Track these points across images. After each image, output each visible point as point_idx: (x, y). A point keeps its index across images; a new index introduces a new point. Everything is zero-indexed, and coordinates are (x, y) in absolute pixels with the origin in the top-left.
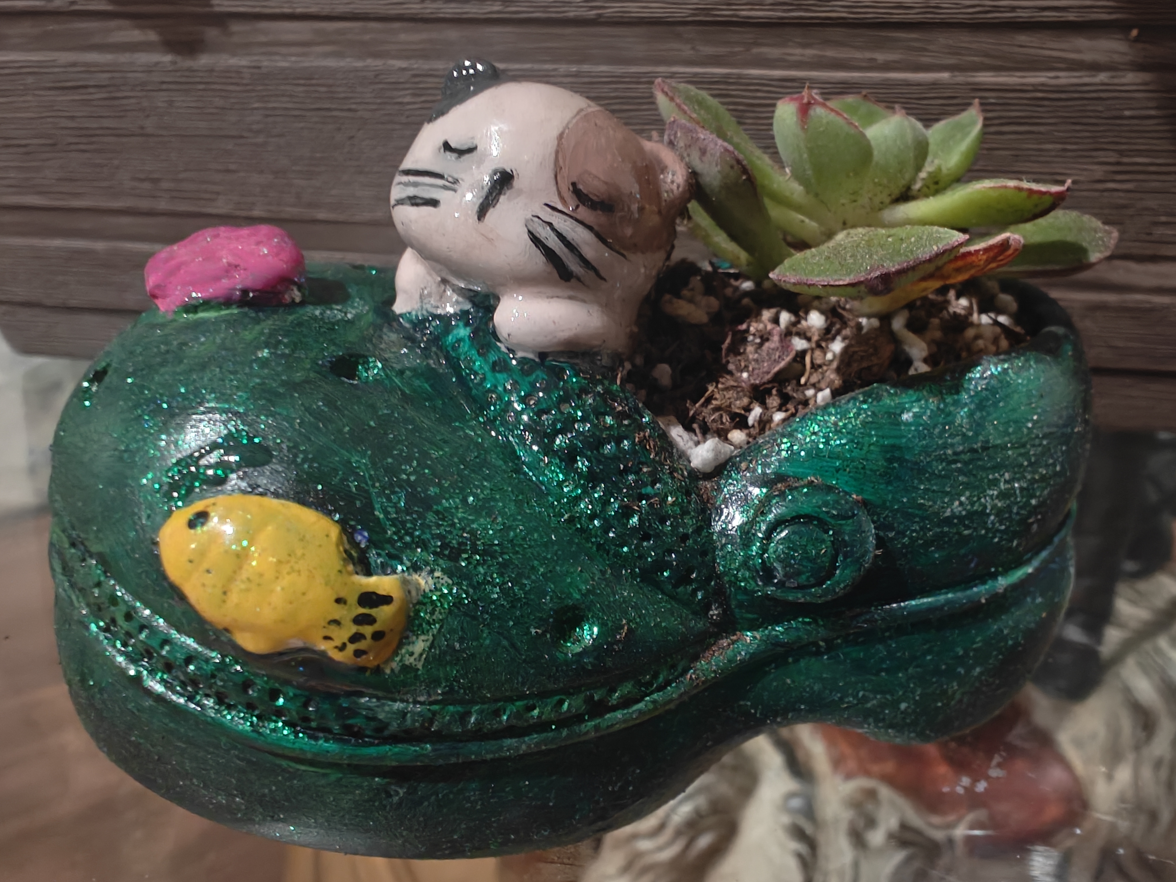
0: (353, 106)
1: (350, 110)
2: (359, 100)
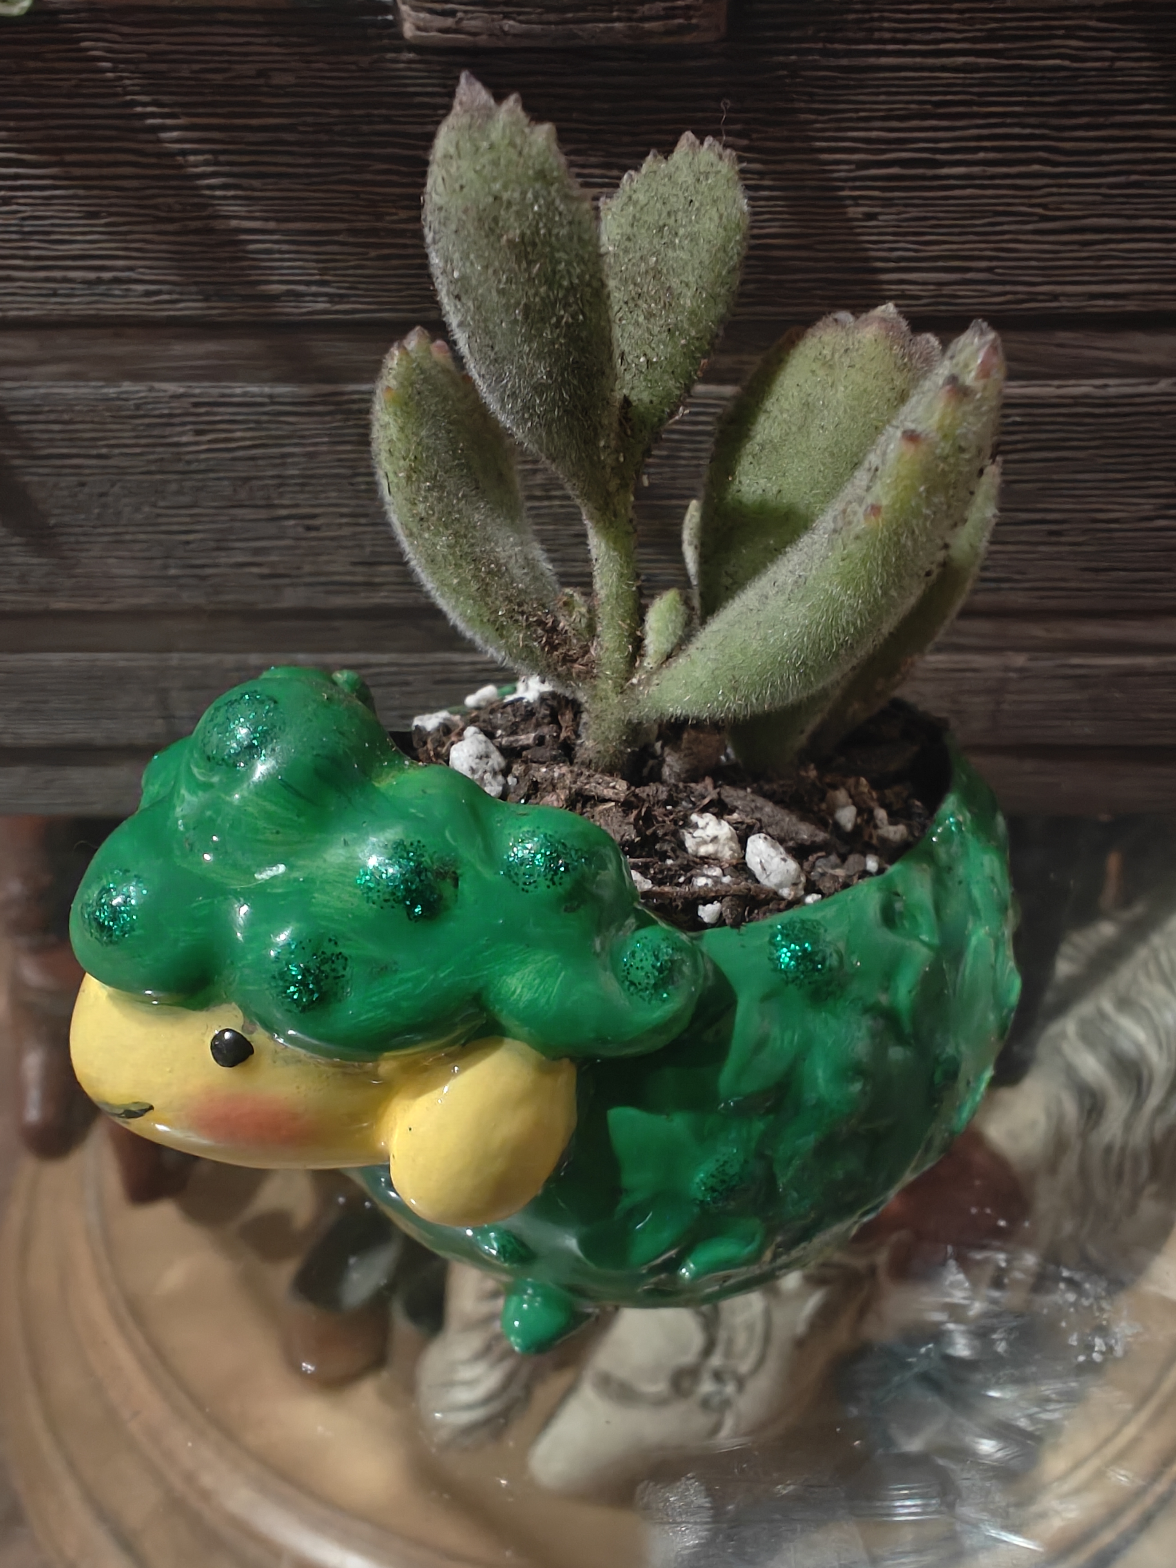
0: (104, 451)
1: (99, 456)
2: (112, 442)
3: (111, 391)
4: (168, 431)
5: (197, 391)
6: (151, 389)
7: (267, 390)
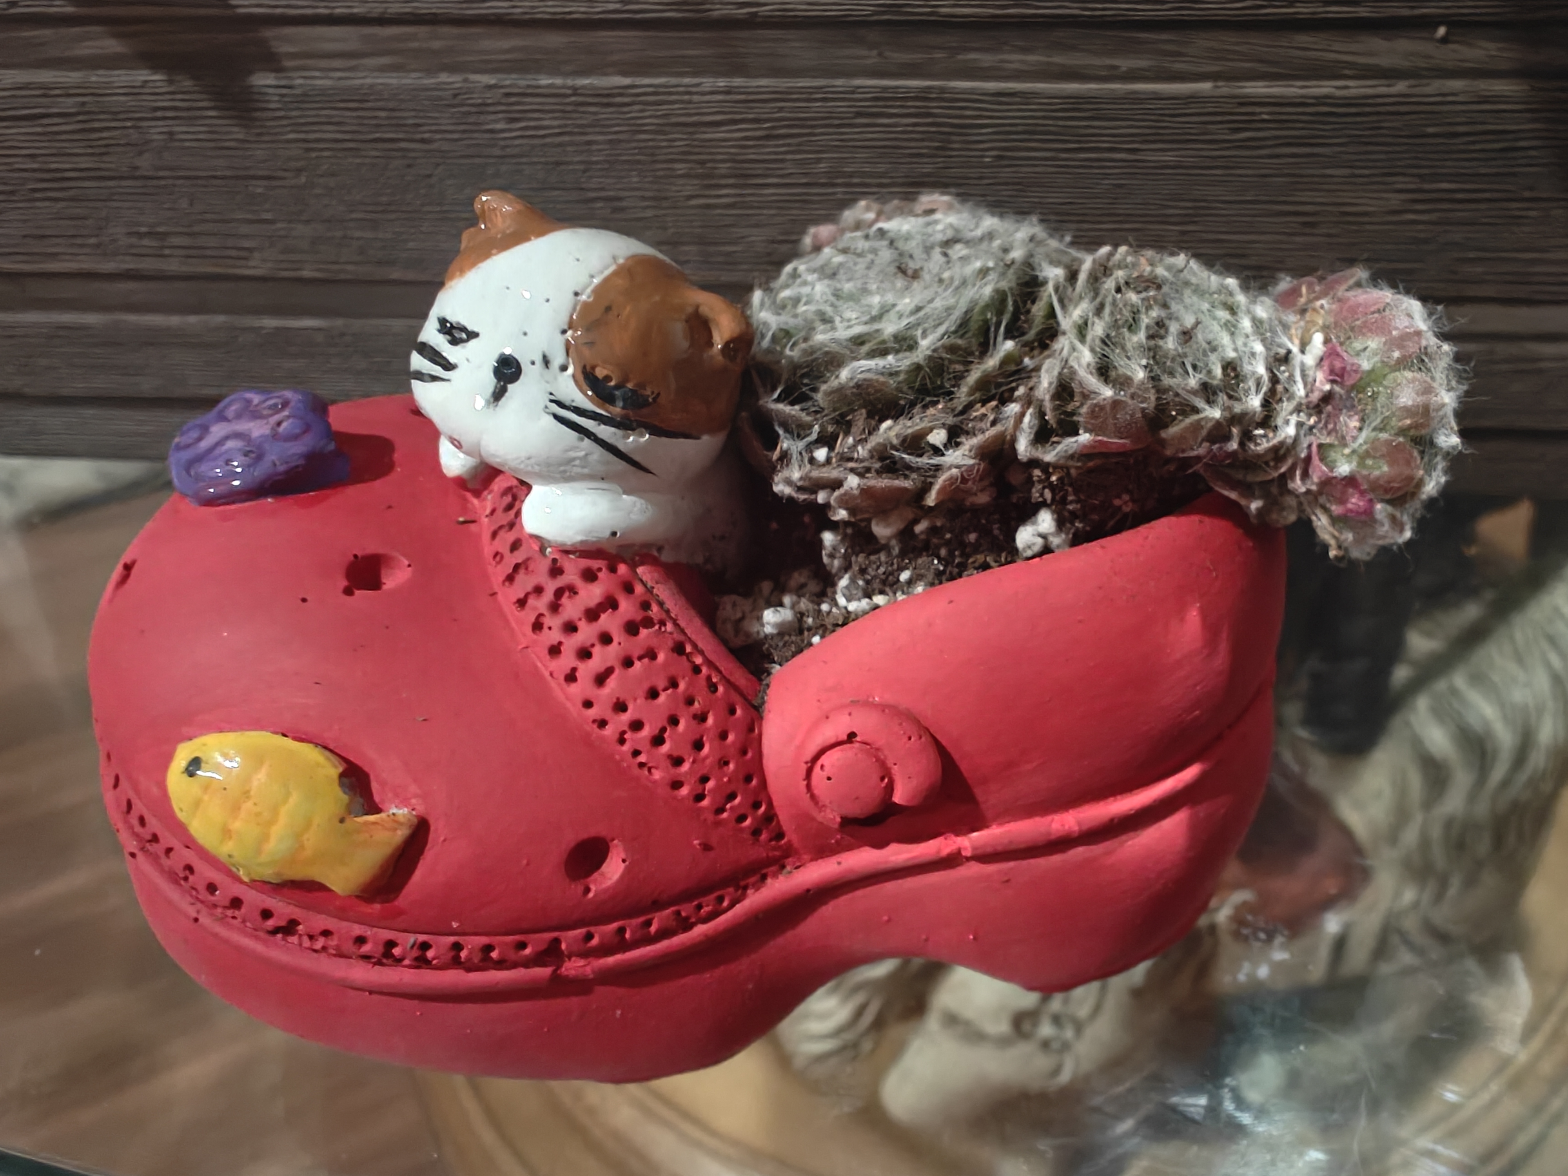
0: (426, 136)
1: (423, 141)
2: (433, 128)
3: (429, 81)
4: (482, 118)
5: (508, 82)
6: (466, 80)
7: (570, 82)
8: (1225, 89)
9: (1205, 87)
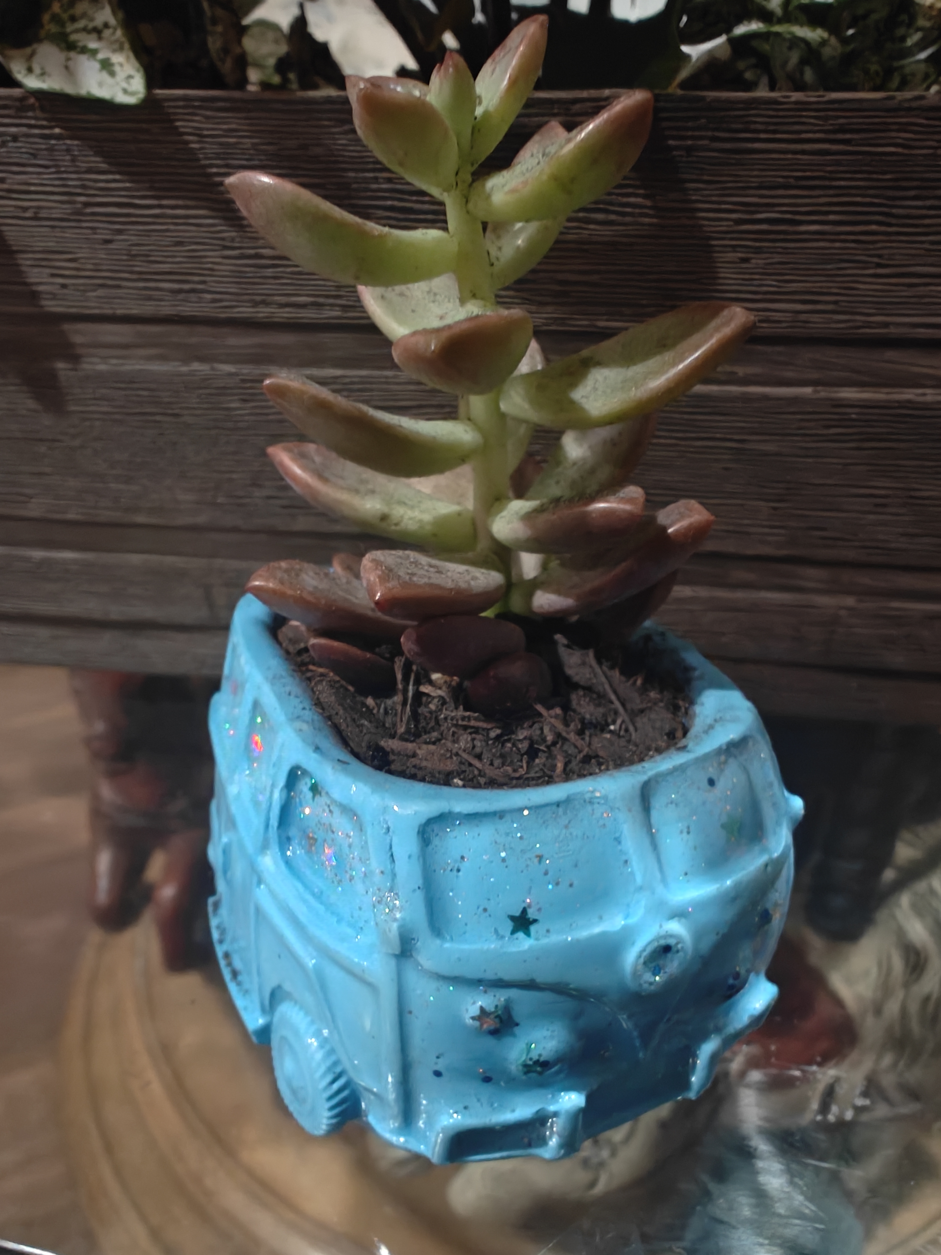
1: (174, 415)
2: (183, 405)
3: (184, 369)
4: (223, 398)
6: (213, 369)
8: (824, 393)
9: (807, 391)
